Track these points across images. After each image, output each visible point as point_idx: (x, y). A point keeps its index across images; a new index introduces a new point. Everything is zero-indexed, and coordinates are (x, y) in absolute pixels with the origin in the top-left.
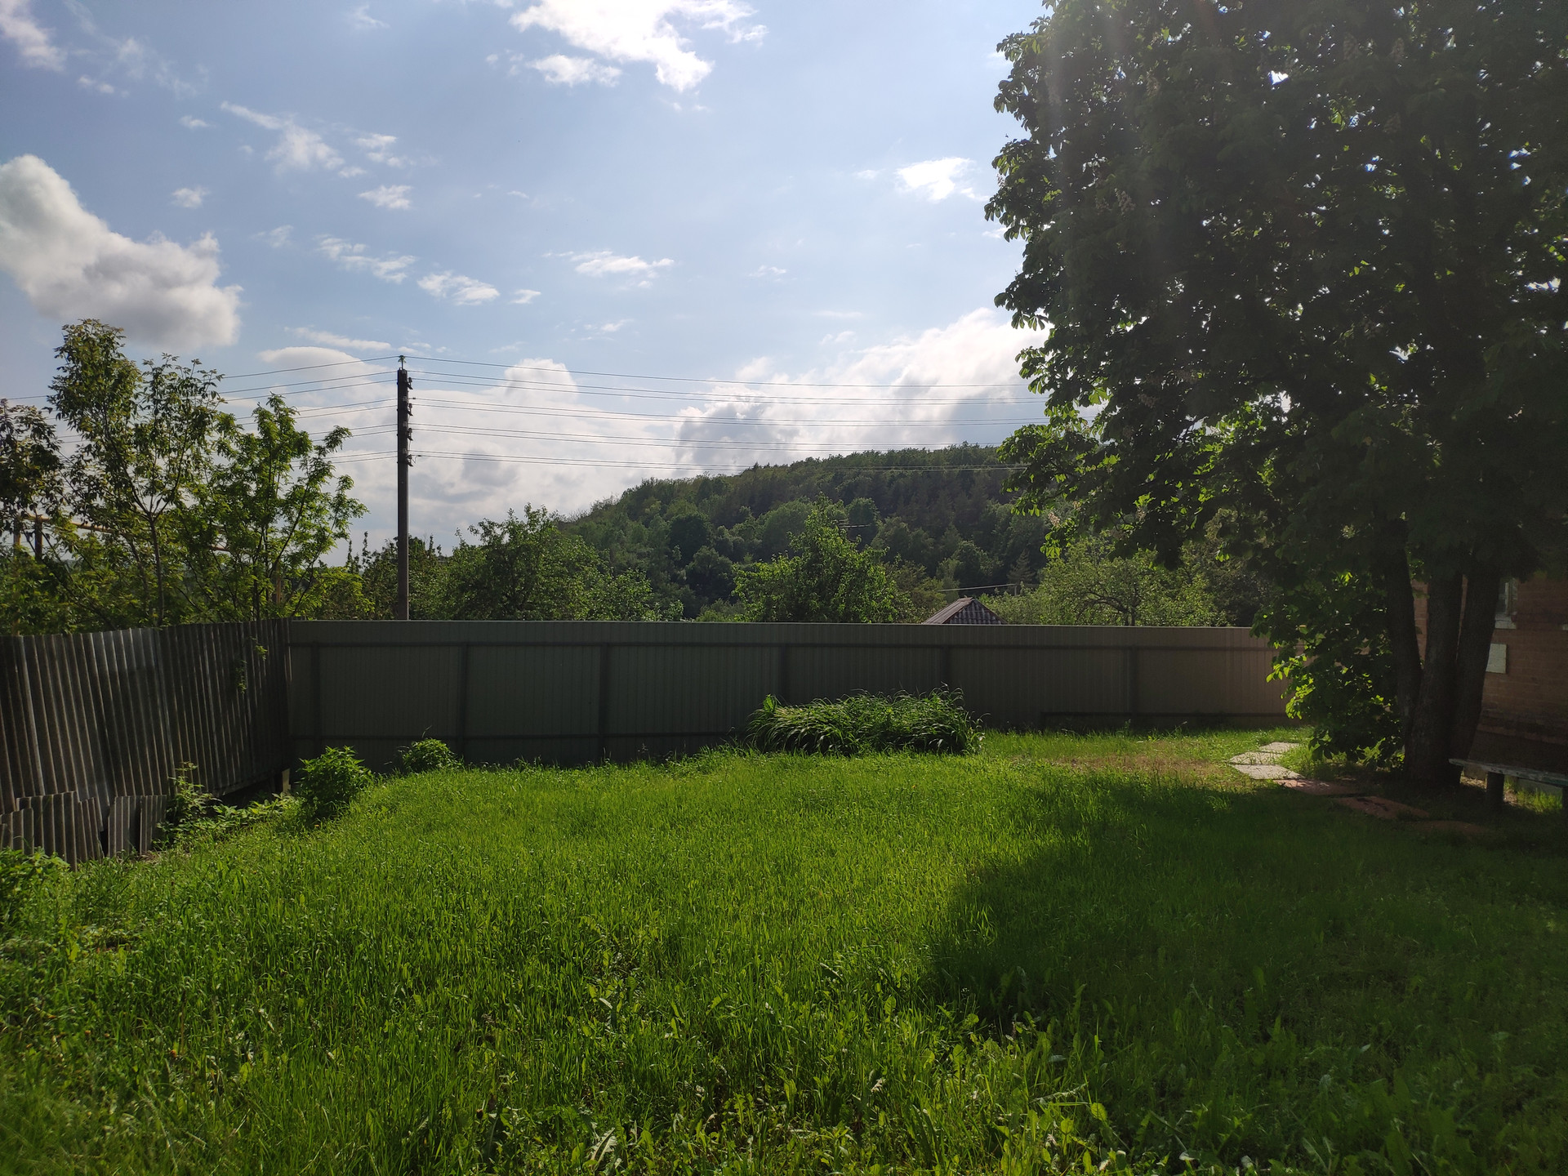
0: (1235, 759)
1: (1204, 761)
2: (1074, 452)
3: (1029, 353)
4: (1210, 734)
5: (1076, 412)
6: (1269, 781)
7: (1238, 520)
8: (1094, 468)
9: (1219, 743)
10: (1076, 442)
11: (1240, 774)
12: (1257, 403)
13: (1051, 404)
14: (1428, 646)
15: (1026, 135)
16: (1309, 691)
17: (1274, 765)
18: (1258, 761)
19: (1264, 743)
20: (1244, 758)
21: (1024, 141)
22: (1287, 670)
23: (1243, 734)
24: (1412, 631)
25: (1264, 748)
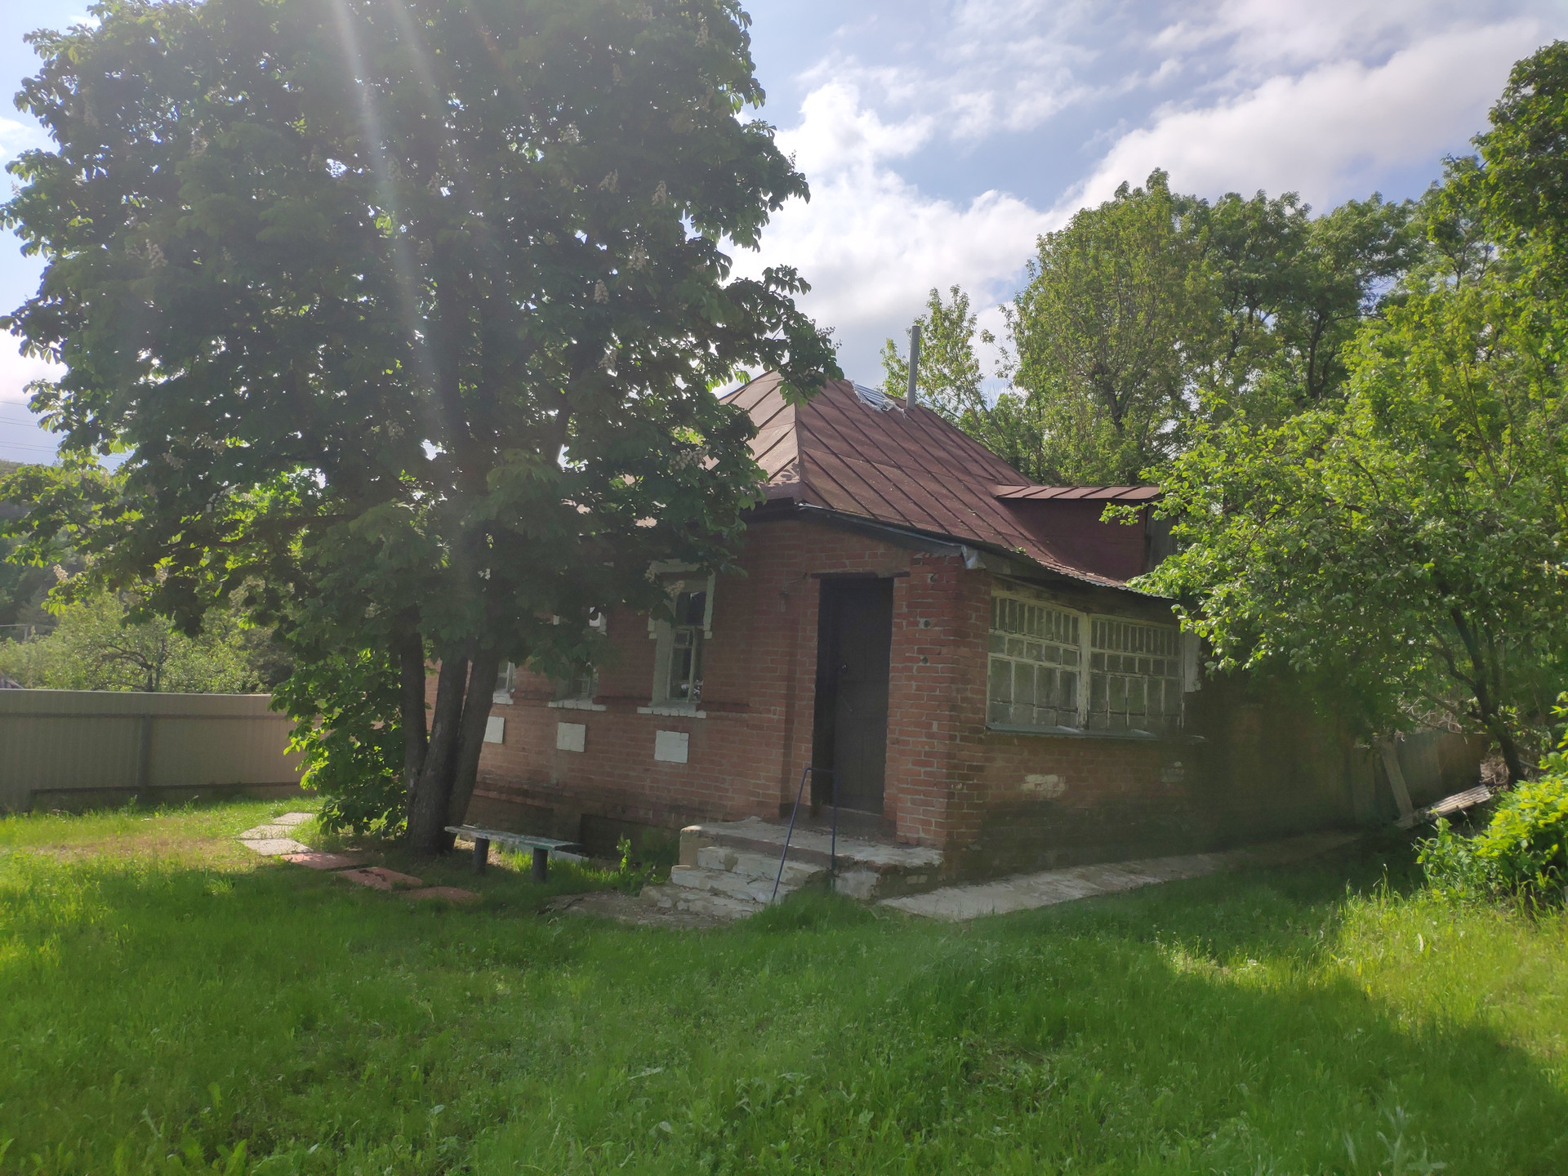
0: (245, 835)
1: (213, 838)
2: (89, 503)
3: (40, 386)
4: (223, 808)
5: (94, 457)
6: (276, 857)
7: (266, 590)
8: (111, 522)
9: (231, 817)
10: (93, 490)
11: (248, 851)
12: (294, 475)
13: (65, 446)
14: (435, 722)
15: (53, 147)
16: (324, 764)
17: (285, 838)
18: (268, 834)
19: (278, 814)
20: (252, 833)
21: (50, 155)
22: (304, 744)
23: (259, 806)
24: (422, 706)
25: (277, 820)
